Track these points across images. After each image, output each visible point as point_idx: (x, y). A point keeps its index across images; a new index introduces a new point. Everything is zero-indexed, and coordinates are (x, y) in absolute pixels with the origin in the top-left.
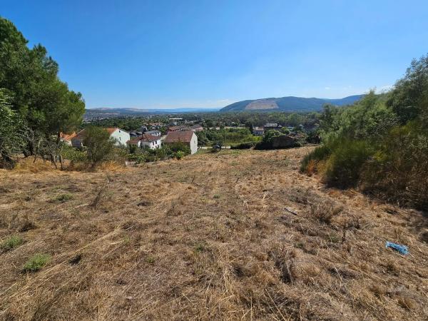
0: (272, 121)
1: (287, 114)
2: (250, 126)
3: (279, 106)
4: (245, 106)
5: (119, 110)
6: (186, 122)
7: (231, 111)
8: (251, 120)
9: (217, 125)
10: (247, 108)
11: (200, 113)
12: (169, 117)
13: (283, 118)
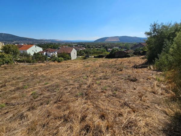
0: (116, 46)
1: (123, 44)
2: (106, 48)
3: (120, 40)
4: (105, 40)
5: (51, 40)
6: (79, 46)
7: (99, 41)
8: (107, 45)
9: (92, 47)
10: (106, 41)
11: (86, 42)
12: (72, 43)
13: (121, 45)
